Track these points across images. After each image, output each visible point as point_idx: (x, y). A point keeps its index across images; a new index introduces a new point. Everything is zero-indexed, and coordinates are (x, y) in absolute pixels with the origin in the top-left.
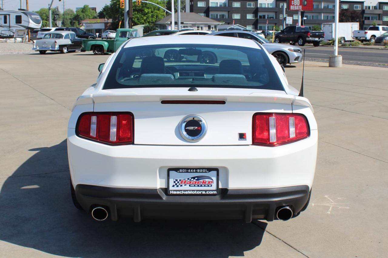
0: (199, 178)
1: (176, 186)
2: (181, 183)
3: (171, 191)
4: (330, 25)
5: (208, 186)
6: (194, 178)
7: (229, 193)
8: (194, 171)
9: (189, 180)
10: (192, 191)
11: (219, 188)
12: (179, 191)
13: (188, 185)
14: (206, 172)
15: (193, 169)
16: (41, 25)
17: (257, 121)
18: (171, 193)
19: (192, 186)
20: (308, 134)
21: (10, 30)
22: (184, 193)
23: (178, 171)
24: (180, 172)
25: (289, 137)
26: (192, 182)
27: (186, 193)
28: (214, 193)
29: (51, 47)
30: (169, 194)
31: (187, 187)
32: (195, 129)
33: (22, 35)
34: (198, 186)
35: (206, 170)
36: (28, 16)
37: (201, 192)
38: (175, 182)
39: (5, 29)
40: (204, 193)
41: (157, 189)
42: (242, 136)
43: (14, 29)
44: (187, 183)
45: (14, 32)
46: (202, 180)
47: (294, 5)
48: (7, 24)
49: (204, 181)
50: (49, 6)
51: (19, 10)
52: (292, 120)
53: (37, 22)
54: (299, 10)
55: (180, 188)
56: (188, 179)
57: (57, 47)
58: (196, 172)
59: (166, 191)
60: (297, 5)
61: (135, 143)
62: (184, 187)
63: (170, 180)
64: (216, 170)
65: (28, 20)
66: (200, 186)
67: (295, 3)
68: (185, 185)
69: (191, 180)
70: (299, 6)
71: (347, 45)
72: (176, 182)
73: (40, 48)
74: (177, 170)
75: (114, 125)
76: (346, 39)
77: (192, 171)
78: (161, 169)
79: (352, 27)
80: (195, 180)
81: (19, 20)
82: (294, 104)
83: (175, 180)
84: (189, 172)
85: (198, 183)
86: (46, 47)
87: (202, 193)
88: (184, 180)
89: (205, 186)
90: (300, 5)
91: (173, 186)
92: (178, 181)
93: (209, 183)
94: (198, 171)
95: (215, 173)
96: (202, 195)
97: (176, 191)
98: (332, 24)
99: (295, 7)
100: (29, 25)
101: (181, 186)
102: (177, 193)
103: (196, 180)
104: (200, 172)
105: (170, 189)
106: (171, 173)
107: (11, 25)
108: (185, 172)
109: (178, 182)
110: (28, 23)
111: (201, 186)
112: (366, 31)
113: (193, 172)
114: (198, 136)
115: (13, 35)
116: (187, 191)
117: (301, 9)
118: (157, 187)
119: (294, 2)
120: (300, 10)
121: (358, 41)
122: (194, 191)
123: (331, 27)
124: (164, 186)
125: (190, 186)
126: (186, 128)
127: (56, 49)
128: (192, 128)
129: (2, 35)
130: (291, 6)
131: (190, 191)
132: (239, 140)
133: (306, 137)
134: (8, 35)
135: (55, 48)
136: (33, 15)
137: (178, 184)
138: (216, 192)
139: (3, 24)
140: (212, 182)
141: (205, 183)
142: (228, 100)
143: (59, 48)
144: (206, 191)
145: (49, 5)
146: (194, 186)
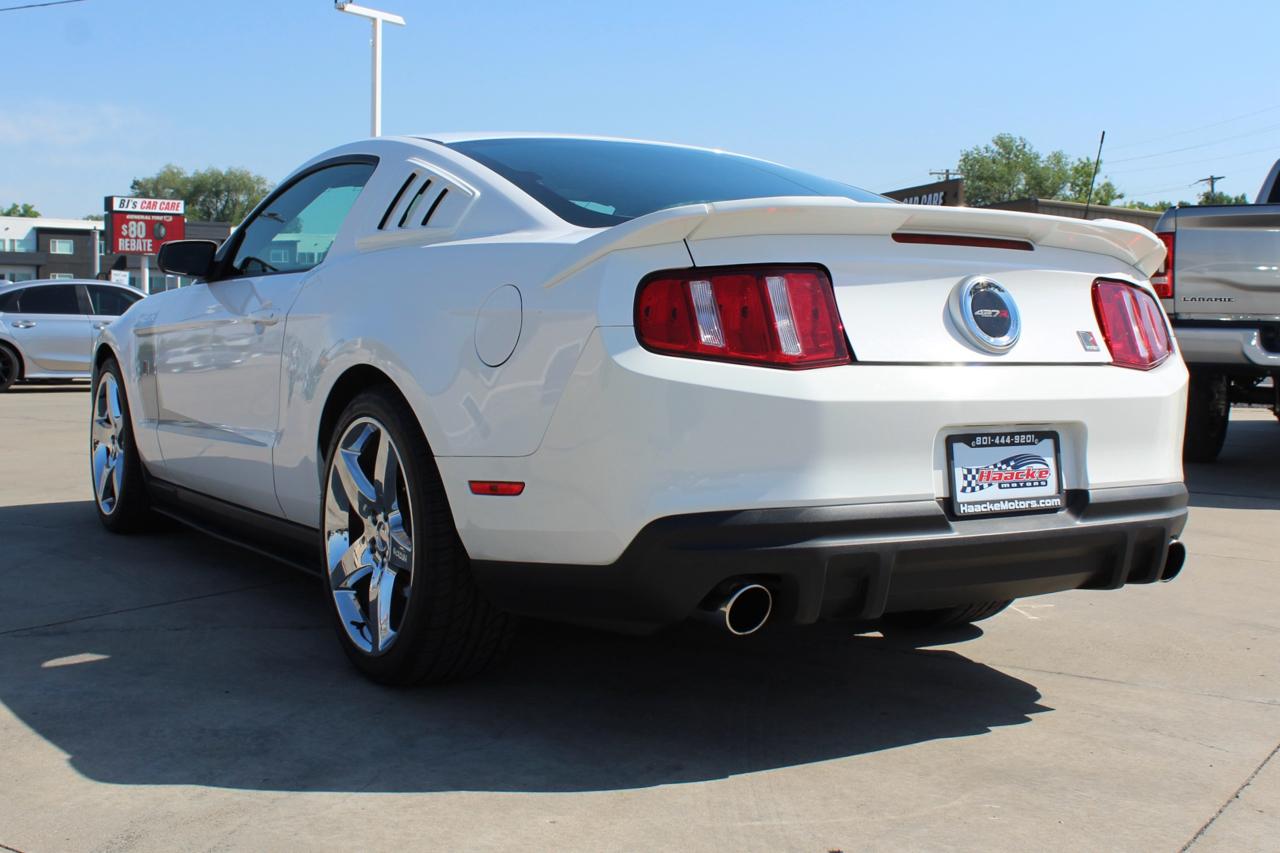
0: (1019, 461)
1: (969, 489)
2: (981, 480)
3: (961, 506)
5: (1040, 485)
6: (1006, 462)
7: (1091, 500)
8: (1008, 440)
9: (997, 470)
10: (1010, 500)
11: (1065, 488)
12: (981, 503)
13: (996, 485)
14: (1034, 444)
15: (1006, 435)
18: (963, 511)
19: (1006, 486)
22: (992, 509)
23: (973, 444)
24: (977, 446)
26: (1004, 475)
27: (997, 507)
28: (1056, 504)
30: (958, 514)
31: (995, 491)
32: (995, 316)
34: (1019, 486)
35: (1033, 436)
37: (1027, 502)
38: (965, 477)
40: (1034, 505)
42: (1086, 339)
44: (994, 479)
46: (1025, 467)
47: (128, 237)
49: (1029, 470)
54: (143, 252)
55: (978, 496)
56: (995, 466)
58: (1013, 444)
59: (949, 505)
60: (137, 238)
61: (860, 358)
62: (989, 493)
63: (955, 470)
64: (1053, 436)
66: (1021, 484)
67: (130, 231)
68: (989, 485)
69: (1000, 468)
70: (144, 241)
72: (970, 477)
74: (968, 439)
77: (1003, 440)
80: (1009, 468)
83: (966, 472)
84: (996, 445)
85: (1017, 477)
87: (1030, 505)
88: (987, 471)
89: (1033, 485)
90: (146, 238)
91: (964, 490)
92: (974, 472)
93: (1041, 474)
94: (1017, 439)
95: (1051, 444)
96: (1030, 511)
97: (974, 503)
99: (133, 244)
101: (982, 488)
102: (977, 510)
103: (1014, 467)
104: (1020, 444)
105: (959, 500)
106: (959, 448)
108: (988, 445)
109: (974, 477)
111: (1025, 485)
113: (1006, 444)
116: (998, 501)
117: (149, 250)
118: (933, 495)
119: (128, 229)
120: (147, 252)
122: (1012, 500)
124: (945, 492)
125: (1000, 487)
126: (977, 313)
130: (120, 240)
131: (1004, 501)
132: (1086, 350)
137: (973, 484)
138: (1059, 500)
140: (1047, 473)
141: (1032, 476)
142: (1034, 240)
144: (1037, 499)
146: (1009, 485)
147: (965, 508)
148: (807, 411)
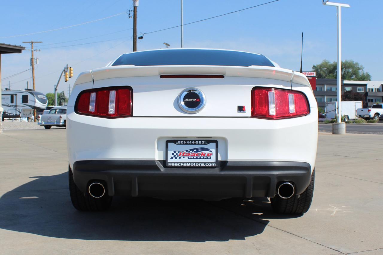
0: (198, 150)
1: (174, 158)
2: (180, 155)
3: (169, 163)
4: (333, 103)
5: (207, 158)
6: (193, 150)
7: (228, 164)
8: (193, 142)
9: (188, 152)
10: (191, 163)
11: (219, 160)
12: (178, 163)
13: (186, 158)
14: (205, 144)
15: (192, 141)
16: (47, 104)
17: (256, 97)
18: (169, 165)
19: (191, 158)
20: (308, 111)
21: (16, 110)
22: (182, 165)
23: (177, 143)
24: (178, 144)
25: (289, 113)
26: (191, 154)
27: (185, 165)
28: (214, 165)
29: (56, 122)
30: (167, 166)
31: (186, 159)
32: (193, 101)
33: (28, 115)
34: (197, 158)
35: (205, 142)
36: (34, 96)
37: (200, 164)
38: (173, 154)
39: (12, 108)
40: (203, 165)
41: (155, 161)
42: (241, 109)
43: (20, 109)
44: (186, 155)
45: (20, 111)
46: (201, 152)
48: (14, 104)
49: (203, 153)
50: (55, 87)
51: (26, 89)
52: (291, 96)
53: (43, 101)
55: (178, 160)
56: (187, 151)
57: (62, 122)
58: (195, 144)
59: (164, 163)
61: (133, 115)
62: (183, 160)
63: (168, 152)
64: (216, 142)
65: (33, 100)
68: (183, 157)
69: (189, 152)
71: (351, 123)
72: (175, 154)
73: (45, 123)
74: (175, 141)
75: (112, 102)
76: (350, 118)
77: (190, 142)
78: (159, 139)
79: (355, 106)
80: (193, 152)
81: (25, 99)
82: (293, 81)
83: (173, 152)
84: (187, 144)
85: (197, 155)
86: (51, 122)
88: (183, 153)
89: (204, 158)
91: (172, 158)
92: (177, 153)
93: (208, 155)
94: (197, 142)
95: (214, 144)
96: (200, 167)
97: (175, 163)
98: (335, 103)
100: (35, 104)
101: (180, 158)
102: (175, 165)
103: (195, 152)
104: (199, 144)
105: (168, 161)
106: (170, 144)
107: (17, 105)
108: (183, 144)
109: (177, 154)
110: (34, 103)
111: (200, 158)
112: (370, 109)
113: (192, 144)
114: (197, 108)
115: (20, 115)
116: (186, 163)
118: (155, 159)
121: (362, 119)
122: (193, 163)
123: (334, 106)
124: (162, 158)
125: (188, 158)
126: (185, 100)
127: (61, 124)
128: (191, 100)
129: (8, 115)
131: (189, 163)
132: (238, 112)
133: (306, 115)
134: (15, 115)
135: (60, 122)
136: (40, 95)
137: (176, 156)
138: (215, 164)
139: (10, 104)
140: (211, 154)
141: (204, 155)
142: (226, 75)
143: (63, 123)
144: (205, 163)
145: (55, 85)
146: (192, 158)
147: (171, 164)
148: (108, 131)
